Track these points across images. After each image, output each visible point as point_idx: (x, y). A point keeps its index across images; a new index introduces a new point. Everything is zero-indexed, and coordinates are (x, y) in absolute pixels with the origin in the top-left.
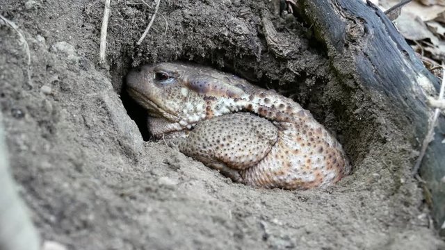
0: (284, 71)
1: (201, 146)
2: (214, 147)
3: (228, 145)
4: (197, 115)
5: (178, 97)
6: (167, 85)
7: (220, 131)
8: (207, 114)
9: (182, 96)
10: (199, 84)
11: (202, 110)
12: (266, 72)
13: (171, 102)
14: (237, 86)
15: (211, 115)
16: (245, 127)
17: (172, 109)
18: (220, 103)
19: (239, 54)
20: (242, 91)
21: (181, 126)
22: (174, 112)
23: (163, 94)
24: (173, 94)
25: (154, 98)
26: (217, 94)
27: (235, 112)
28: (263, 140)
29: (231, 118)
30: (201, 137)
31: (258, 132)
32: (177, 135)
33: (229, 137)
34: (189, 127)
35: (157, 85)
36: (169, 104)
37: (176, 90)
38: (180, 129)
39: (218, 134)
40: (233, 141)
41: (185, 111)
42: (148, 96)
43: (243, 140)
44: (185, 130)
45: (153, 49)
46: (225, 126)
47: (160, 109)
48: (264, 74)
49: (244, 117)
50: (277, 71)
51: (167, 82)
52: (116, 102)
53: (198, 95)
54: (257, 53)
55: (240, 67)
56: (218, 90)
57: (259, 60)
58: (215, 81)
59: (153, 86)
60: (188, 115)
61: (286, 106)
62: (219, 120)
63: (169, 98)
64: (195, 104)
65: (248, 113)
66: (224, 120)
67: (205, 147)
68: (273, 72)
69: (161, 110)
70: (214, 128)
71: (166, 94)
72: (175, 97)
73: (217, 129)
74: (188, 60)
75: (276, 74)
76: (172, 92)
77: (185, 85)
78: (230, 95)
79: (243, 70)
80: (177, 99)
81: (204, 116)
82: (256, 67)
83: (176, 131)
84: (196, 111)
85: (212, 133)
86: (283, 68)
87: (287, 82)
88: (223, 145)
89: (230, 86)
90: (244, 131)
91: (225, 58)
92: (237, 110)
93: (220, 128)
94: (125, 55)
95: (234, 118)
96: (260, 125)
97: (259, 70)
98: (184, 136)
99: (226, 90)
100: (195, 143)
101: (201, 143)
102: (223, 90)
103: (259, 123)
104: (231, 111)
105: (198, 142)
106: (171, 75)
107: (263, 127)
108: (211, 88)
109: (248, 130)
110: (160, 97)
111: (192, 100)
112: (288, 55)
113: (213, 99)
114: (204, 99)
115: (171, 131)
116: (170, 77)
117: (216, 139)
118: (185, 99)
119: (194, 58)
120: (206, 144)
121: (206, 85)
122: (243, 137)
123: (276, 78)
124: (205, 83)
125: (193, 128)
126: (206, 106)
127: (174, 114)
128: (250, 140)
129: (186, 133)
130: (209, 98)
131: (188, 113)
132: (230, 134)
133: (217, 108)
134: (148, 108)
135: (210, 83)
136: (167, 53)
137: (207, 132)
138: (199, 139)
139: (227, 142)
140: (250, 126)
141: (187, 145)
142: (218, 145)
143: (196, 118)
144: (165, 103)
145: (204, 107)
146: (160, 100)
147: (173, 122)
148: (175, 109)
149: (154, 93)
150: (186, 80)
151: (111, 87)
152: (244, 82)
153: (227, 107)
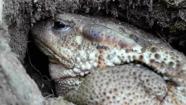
0: (175, 20)
1: (88, 98)
2: (101, 98)
3: (114, 97)
4: (90, 63)
5: (72, 44)
6: (63, 32)
7: (107, 84)
8: (99, 63)
9: (77, 44)
10: (93, 33)
11: (94, 58)
12: (157, 20)
13: (66, 49)
14: (131, 36)
15: (102, 64)
16: (132, 81)
17: (66, 56)
18: (112, 53)
19: (132, 5)
20: (135, 43)
21: (75, 73)
22: (68, 59)
23: (59, 41)
24: (67, 42)
25: (51, 45)
26: (109, 44)
27: (126, 63)
28: (150, 95)
29: (121, 69)
30: (89, 88)
31: (145, 87)
32: (72, 81)
33: (116, 90)
34: (82, 74)
35: (55, 33)
36: (64, 51)
37: (70, 38)
38: (75, 75)
39: (105, 86)
40: (120, 94)
41: (79, 59)
42: (46, 43)
43: (129, 94)
44: (79, 77)
45: (52, 4)
46: (113, 79)
47: (56, 55)
48: (155, 22)
49: (134, 70)
50: (168, 20)
51: (63, 30)
52: (14, 63)
53: (92, 44)
54: (149, 3)
55: (133, 16)
56: (111, 40)
57: (151, 10)
58: (109, 31)
59: (51, 34)
60: (81, 63)
61: (175, 63)
62: (108, 72)
63: (64, 45)
64: (88, 52)
65: (138, 65)
66: (113, 72)
67: (92, 99)
68: (164, 20)
69: (57, 57)
70: (102, 81)
71: (62, 42)
72: (69, 45)
73: (105, 82)
74: (85, 12)
75: (166, 22)
76: (67, 39)
77: (80, 33)
78: (123, 46)
79: (135, 19)
80: (71, 47)
81: (96, 64)
82: (147, 16)
83: (70, 77)
84: (88, 60)
85: (99, 85)
86: (174, 17)
87: (177, 30)
88: (108, 98)
89: (123, 37)
90: (131, 84)
91: (119, 9)
92: (128, 61)
93: (107, 81)
94: (24, 12)
95: (124, 71)
96: (148, 80)
97: (150, 19)
98: (78, 82)
99: (119, 40)
100: (83, 94)
101: (89, 95)
102: (116, 40)
103: (147, 78)
104: (122, 61)
105: (86, 93)
106: (67, 24)
107: (150, 82)
108: (104, 38)
109: (136, 84)
110: (56, 44)
111: (85, 48)
112: (179, 5)
113: (106, 48)
114: (97, 48)
115: (67, 77)
116: (67, 26)
117: (103, 91)
118: (79, 47)
119: (90, 11)
120: (93, 95)
121: (100, 35)
122: (130, 91)
123: (167, 26)
124: (99, 32)
125: (85, 75)
126: (99, 54)
127: (68, 61)
128: (136, 94)
129: (80, 80)
130: (102, 47)
131: (81, 61)
132: (117, 87)
133: (109, 57)
134: (47, 54)
135: (104, 33)
136: (65, 6)
137: (94, 84)
138: (87, 91)
139: (113, 94)
140: (138, 81)
141: (77, 96)
142: (104, 97)
143: (89, 66)
144: (60, 50)
145: (96, 56)
146: (55, 47)
147: (67, 68)
148: (68, 55)
149: (51, 40)
150: (81, 29)
151: (8, 49)
152: (138, 33)
153: (119, 57)
